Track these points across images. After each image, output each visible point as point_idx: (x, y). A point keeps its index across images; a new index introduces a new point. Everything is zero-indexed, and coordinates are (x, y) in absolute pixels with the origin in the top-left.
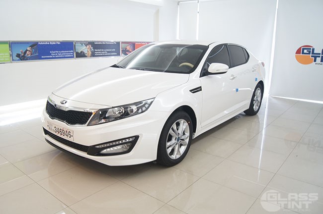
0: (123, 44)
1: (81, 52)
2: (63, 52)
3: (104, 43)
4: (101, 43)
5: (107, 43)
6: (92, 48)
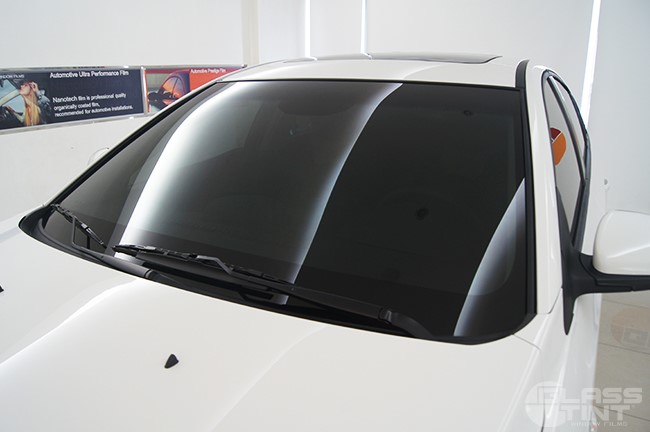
0: (152, 76)
3: (84, 74)
4: (76, 75)
5: (96, 74)
6: (43, 92)
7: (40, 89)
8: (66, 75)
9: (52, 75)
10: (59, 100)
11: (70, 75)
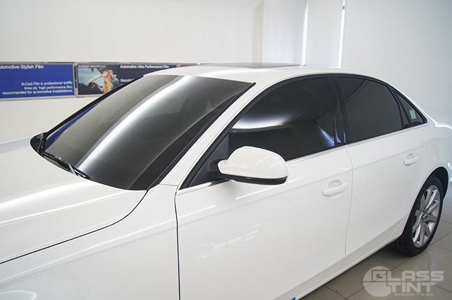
1: (91, 84)
2: (50, 83)
3: (141, 67)
4: (136, 67)
5: (148, 67)
6: (116, 76)
7: (114, 74)
8: (130, 67)
9: (121, 67)
10: (124, 81)
11: (132, 67)
